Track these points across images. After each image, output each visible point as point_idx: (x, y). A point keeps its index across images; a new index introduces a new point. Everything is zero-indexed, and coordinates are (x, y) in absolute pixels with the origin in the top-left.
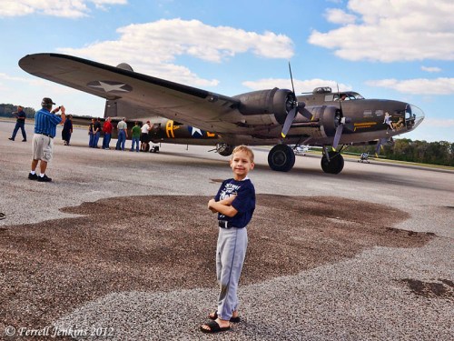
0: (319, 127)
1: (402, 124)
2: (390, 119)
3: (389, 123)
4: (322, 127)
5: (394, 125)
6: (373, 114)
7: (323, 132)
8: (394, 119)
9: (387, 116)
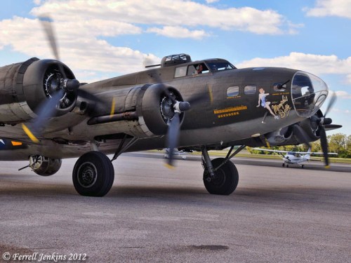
0: (137, 120)
1: (288, 107)
2: (267, 99)
3: (267, 105)
4: (141, 120)
5: (274, 107)
6: (241, 92)
7: (145, 128)
8: (273, 99)
9: (262, 95)
